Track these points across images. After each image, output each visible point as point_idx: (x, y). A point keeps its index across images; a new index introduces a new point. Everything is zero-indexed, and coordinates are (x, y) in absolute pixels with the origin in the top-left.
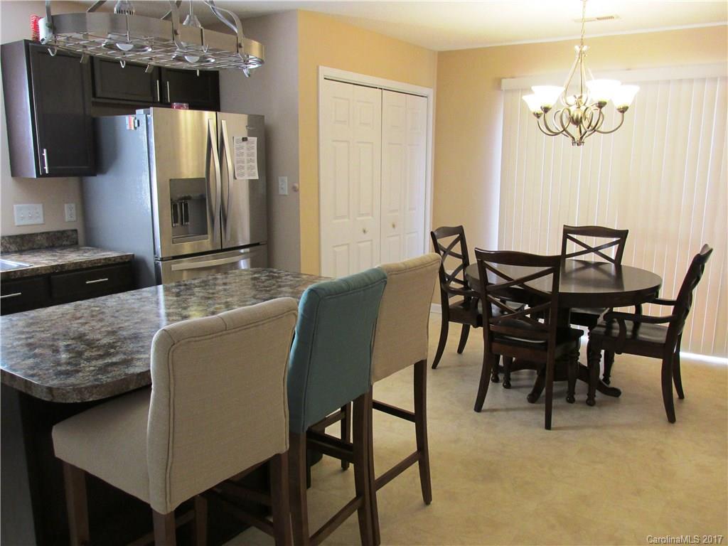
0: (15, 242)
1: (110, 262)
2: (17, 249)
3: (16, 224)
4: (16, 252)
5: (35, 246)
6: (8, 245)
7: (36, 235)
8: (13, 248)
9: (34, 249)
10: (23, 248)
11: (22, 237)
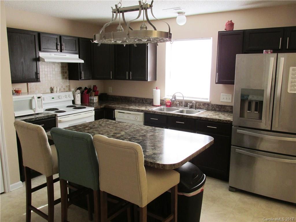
0: (218, 108)
1: (221, 122)
2: (218, 110)
3: (221, 101)
4: (218, 111)
5: (226, 110)
6: (216, 108)
7: (227, 106)
8: (217, 109)
9: (225, 111)
10: (221, 110)
11: (221, 106)
